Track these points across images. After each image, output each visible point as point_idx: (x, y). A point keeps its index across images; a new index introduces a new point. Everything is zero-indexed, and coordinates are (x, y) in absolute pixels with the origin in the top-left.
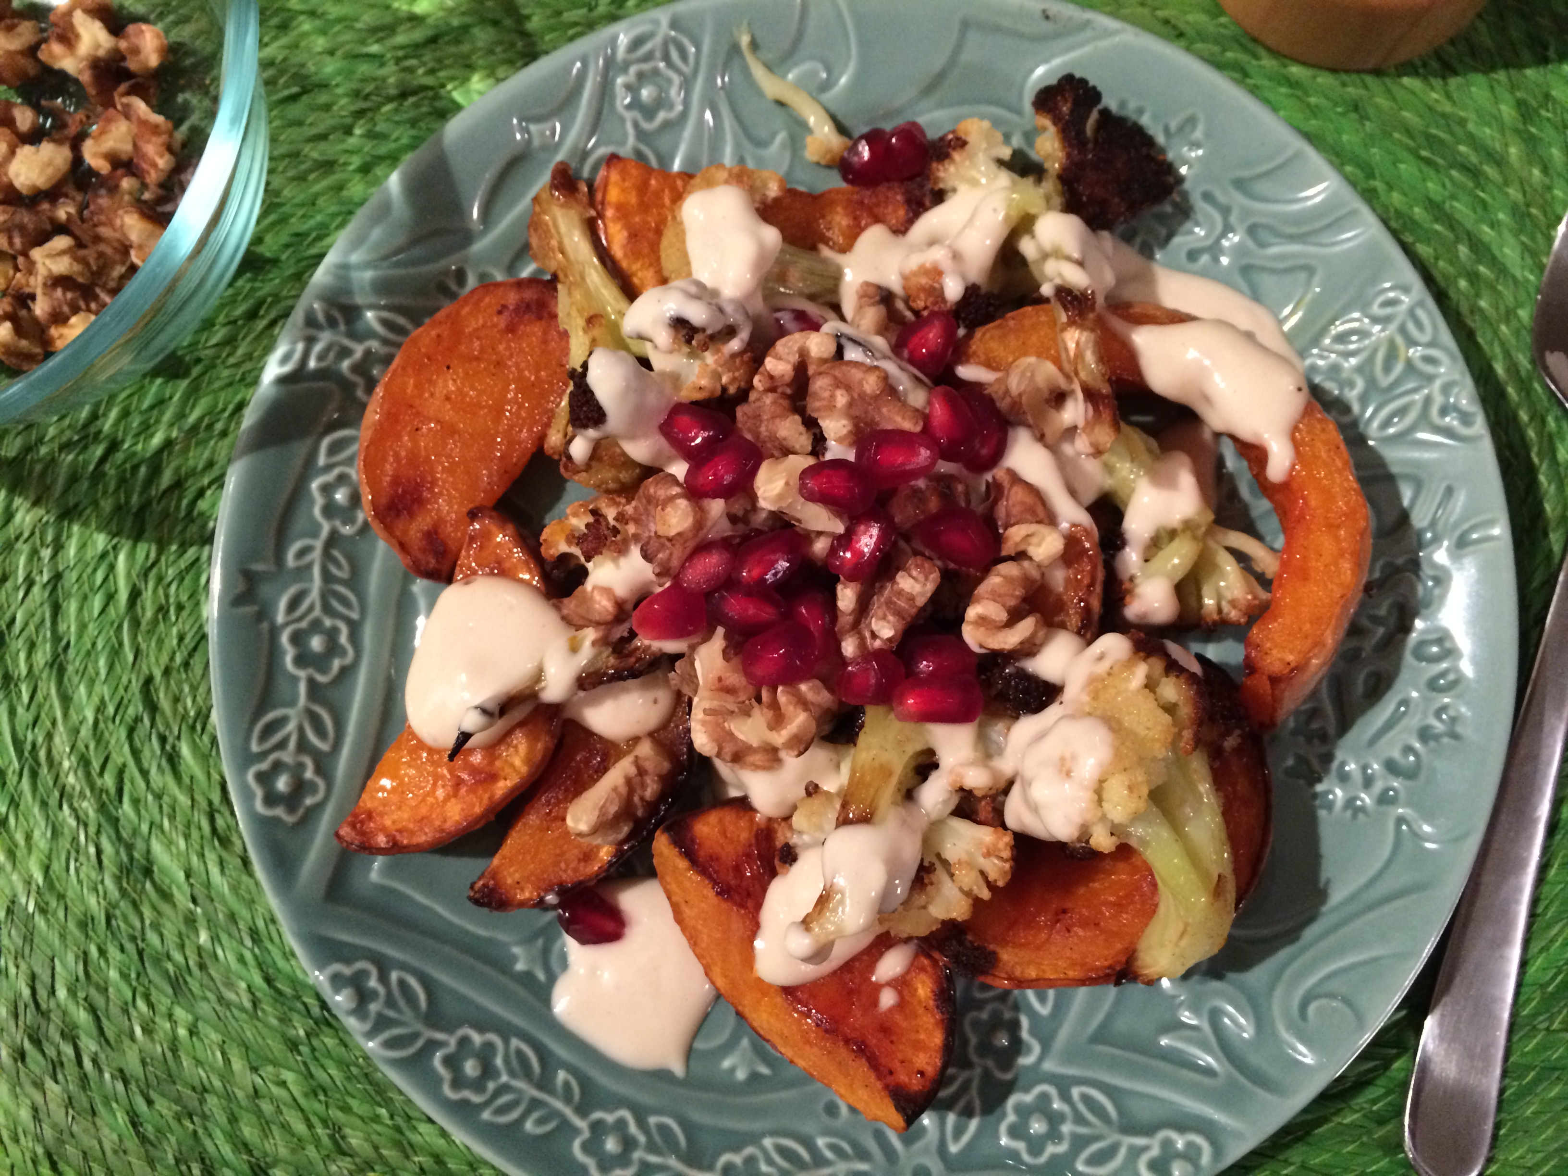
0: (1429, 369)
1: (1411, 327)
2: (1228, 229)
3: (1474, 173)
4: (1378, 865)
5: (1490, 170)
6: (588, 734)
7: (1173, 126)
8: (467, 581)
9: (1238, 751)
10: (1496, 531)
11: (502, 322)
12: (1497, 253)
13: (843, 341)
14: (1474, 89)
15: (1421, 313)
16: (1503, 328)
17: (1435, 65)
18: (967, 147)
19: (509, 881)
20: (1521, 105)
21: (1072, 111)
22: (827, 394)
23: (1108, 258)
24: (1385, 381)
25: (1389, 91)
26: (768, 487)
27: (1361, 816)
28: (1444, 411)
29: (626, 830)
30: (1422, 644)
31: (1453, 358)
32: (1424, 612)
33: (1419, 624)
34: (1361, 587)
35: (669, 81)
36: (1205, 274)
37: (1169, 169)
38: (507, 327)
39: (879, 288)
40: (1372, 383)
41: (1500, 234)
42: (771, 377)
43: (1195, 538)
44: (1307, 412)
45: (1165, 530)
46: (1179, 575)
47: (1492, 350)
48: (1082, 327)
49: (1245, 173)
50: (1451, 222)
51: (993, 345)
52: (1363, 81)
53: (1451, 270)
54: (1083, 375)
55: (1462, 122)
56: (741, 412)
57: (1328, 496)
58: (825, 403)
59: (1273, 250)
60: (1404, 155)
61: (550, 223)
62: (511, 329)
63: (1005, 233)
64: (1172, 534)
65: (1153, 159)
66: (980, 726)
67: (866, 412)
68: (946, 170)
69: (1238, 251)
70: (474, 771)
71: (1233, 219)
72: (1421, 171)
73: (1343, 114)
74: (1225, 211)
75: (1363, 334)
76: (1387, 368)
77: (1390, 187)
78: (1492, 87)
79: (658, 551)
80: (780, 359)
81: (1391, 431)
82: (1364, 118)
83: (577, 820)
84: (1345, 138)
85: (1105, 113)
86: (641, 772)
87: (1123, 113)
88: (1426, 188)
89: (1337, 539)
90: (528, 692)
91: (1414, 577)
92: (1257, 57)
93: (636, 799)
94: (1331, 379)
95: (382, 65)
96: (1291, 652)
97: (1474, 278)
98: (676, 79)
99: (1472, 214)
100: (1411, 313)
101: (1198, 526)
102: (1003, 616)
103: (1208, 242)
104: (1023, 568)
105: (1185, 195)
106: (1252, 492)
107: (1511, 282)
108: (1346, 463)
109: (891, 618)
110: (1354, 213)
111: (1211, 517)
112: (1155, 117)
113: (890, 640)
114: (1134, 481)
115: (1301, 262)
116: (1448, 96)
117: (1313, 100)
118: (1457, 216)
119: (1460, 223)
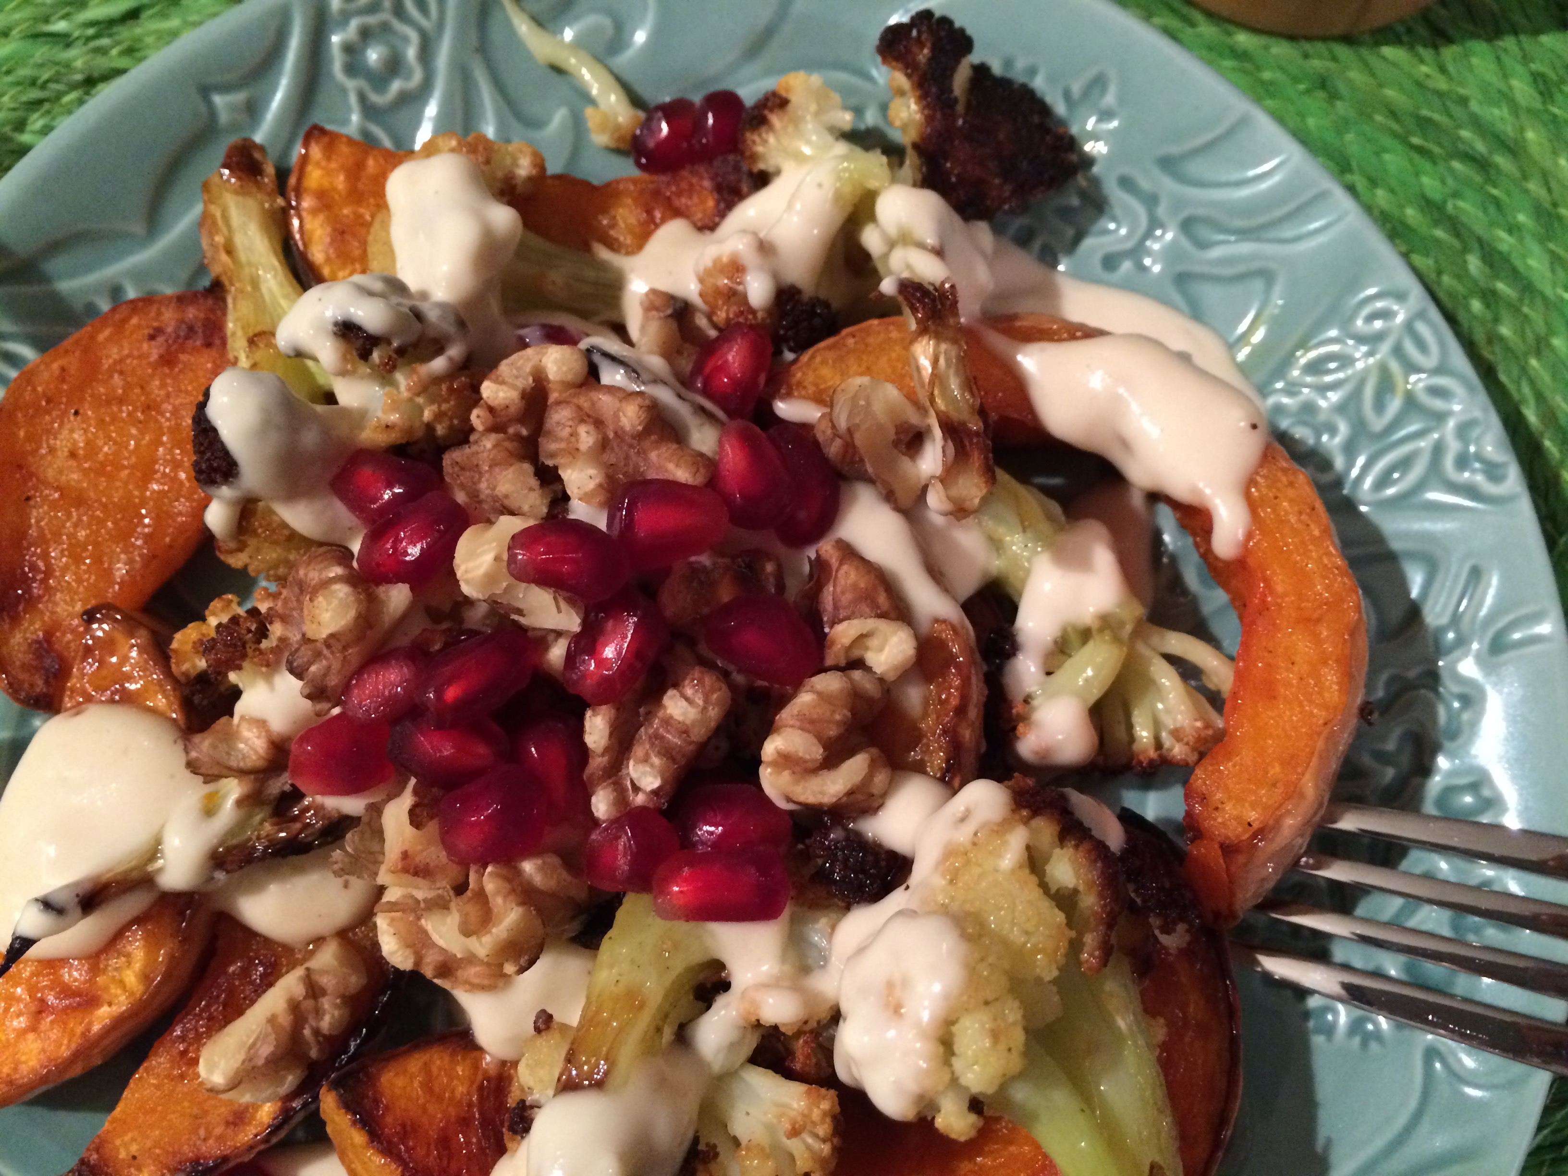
0: (1438, 404)
1: (1410, 348)
2: (1155, 223)
3: (1482, 164)
4: (1402, 1120)
5: (1501, 160)
6: (249, 934)
7: (1076, 89)
8: (78, 709)
9: (1187, 953)
10: (1545, 628)
11: (154, 351)
12: (1521, 267)
13: (597, 358)
14: (1475, 61)
15: (1422, 328)
16: (1533, 362)
17: (1422, 31)
18: (790, 107)
19: (123, 1155)
20: (1538, 78)
21: (932, 59)
22: (565, 432)
23: (985, 256)
24: (1377, 424)
25: (1366, 65)
26: (471, 564)
27: (1374, 1046)
28: (1462, 462)
29: (290, 1081)
30: (1449, 791)
31: (1470, 389)
32: (1448, 745)
33: (1443, 762)
34: (1355, 710)
35: (406, 40)
36: (1128, 286)
37: (1071, 144)
38: (161, 357)
39: (670, 298)
40: (1360, 428)
41: (1521, 240)
42: (491, 409)
43: (1117, 639)
44: (1266, 457)
45: (1075, 628)
46: (1096, 694)
47: (1519, 390)
48: (938, 337)
49: (1174, 149)
50: (1455, 226)
51: (826, 372)
52: (1331, 52)
53: (1460, 288)
54: (940, 402)
55: (1463, 101)
56: (449, 459)
57: (1301, 577)
58: (563, 445)
59: (1215, 253)
60: (1387, 141)
61: (219, 215)
62: (168, 360)
63: (839, 219)
64: (1086, 635)
65: (1048, 131)
66: (794, 921)
67: (627, 457)
68: (765, 142)
69: (1171, 254)
70: (66, 991)
71: (1161, 211)
72: (1411, 160)
73: (1308, 92)
74: (1151, 200)
75: (1345, 361)
76: (1379, 406)
77: (1373, 183)
78: (1498, 58)
79: (310, 664)
80: (502, 383)
81: (1391, 491)
82: (1333, 96)
83: (211, 1068)
84: (1311, 122)
85: (981, 71)
86: (314, 990)
87: (1009, 75)
88: (1421, 185)
89: (1316, 638)
90: (135, 875)
91: (1431, 695)
92: (1192, 24)
93: (307, 1032)
94: (1305, 424)
95: (68, 45)
96: (1253, 806)
97: (1490, 297)
98: (414, 36)
99: (1480, 214)
100: (1409, 327)
101: (1121, 624)
102: (817, 752)
103: (1129, 245)
104: (851, 681)
105: (1095, 182)
106: (1203, 582)
107: (1539, 301)
108: (1325, 531)
109: (656, 761)
110: (1322, 196)
111: (1137, 610)
112: (1051, 79)
113: (655, 793)
114: (1029, 560)
115: (1256, 265)
116: (1443, 70)
117: (1267, 75)
118: (1464, 219)
119: (1469, 230)
